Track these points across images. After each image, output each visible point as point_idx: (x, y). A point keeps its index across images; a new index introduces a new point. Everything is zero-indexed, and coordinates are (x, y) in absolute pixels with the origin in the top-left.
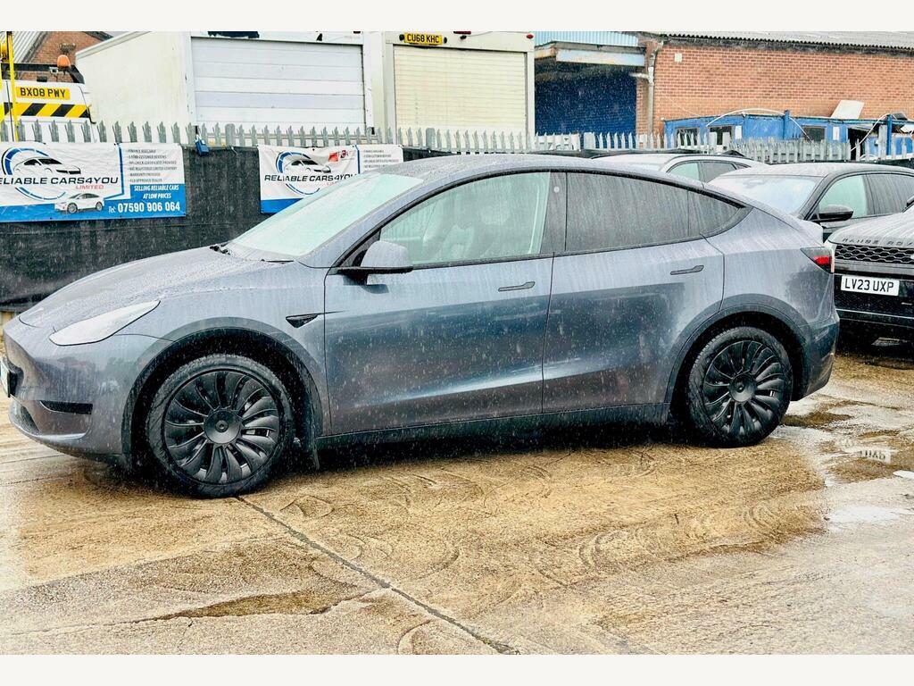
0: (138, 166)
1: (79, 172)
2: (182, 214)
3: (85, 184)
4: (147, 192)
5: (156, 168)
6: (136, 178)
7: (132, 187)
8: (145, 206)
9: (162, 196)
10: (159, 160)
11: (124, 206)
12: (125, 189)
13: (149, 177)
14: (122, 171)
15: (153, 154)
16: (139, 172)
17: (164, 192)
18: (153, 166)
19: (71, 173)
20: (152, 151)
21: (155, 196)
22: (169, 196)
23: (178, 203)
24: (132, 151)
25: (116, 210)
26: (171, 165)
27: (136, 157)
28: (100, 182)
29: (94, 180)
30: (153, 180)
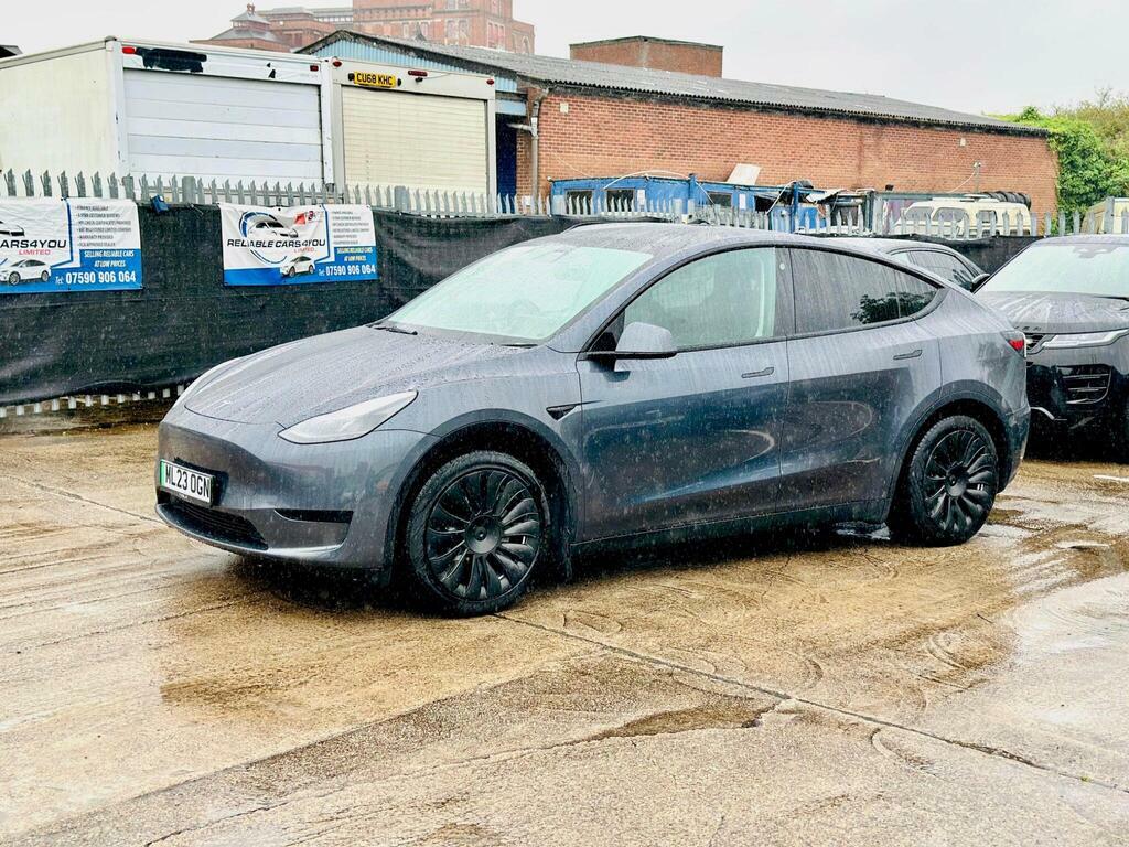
0: (88, 226)
1: (22, 234)
2: (139, 286)
3: (30, 248)
4: (99, 259)
5: (109, 230)
6: (86, 241)
7: (82, 252)
8: (97, 276)
9: (115, 263)
10: (112, 219)
11: (73, 276)
12: (74, 254)
13: (100, 241)
14: (70, 233)
15: (104, 212)
16: (89, 234)
17: (117, 259)
18: (106, 226)
19: (15, 234)
20: (104, 209)
21: (107, 264)
22: (122, 263)
23: (133, 273)
24: (82, 208)
25: (64, 281)
26: (125, 226)
27: (86, 215)
28: (46, 245)
29: (39, 244)
30: (105, 244)
